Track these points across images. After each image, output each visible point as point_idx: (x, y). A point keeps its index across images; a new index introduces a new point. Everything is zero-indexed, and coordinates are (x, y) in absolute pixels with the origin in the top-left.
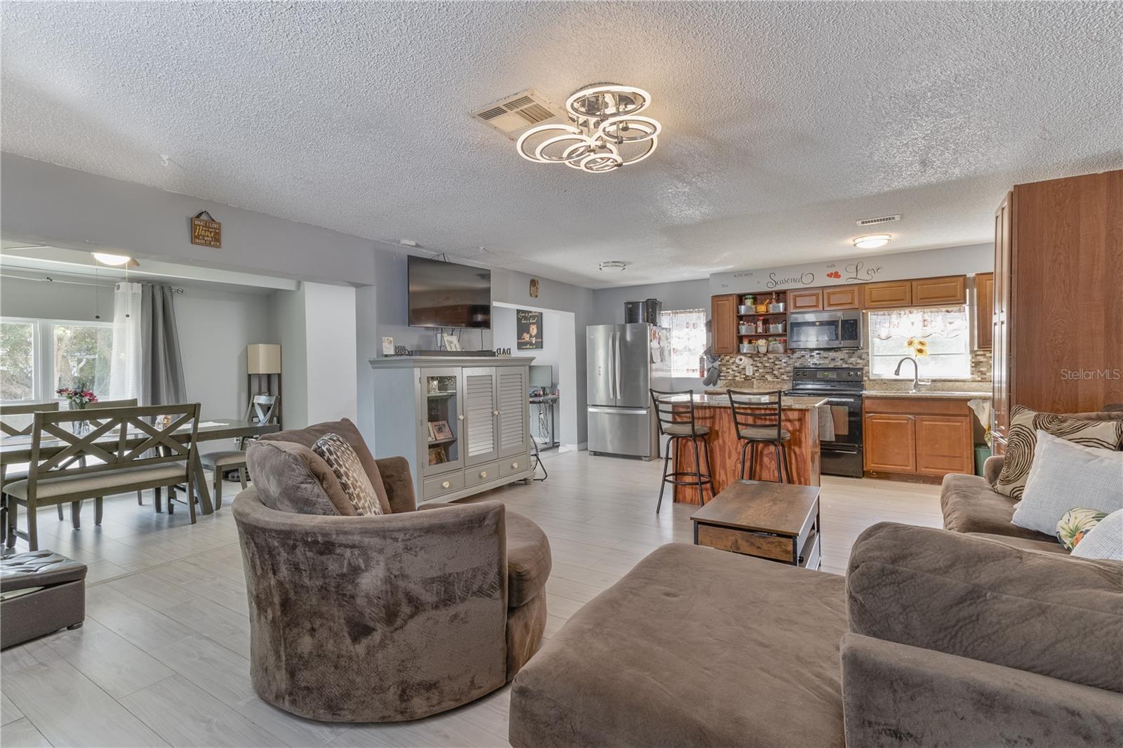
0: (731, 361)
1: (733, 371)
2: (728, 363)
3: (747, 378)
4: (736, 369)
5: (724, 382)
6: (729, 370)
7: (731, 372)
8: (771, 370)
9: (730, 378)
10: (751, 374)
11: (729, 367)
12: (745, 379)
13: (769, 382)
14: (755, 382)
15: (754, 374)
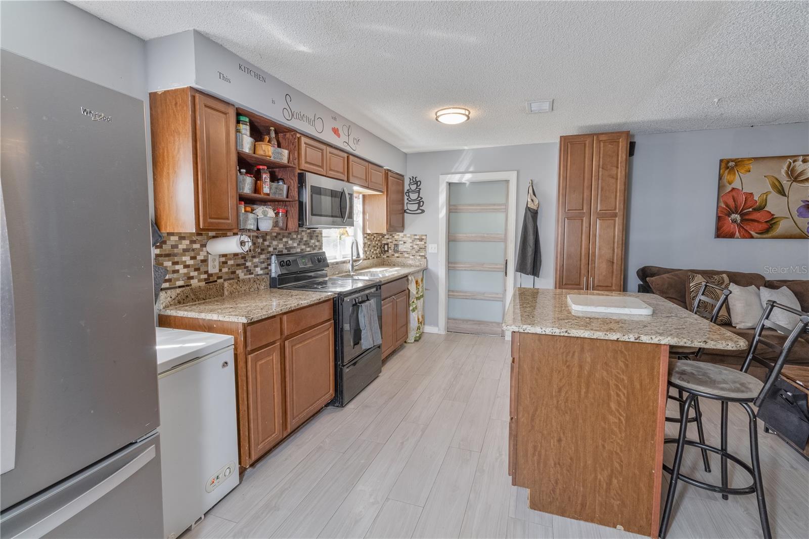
0: (181, 247)
1: (186, 266)
2: (176, 251)
3: (210, 280)
4: (191, 262)
5: (173, 293)
6: (177, 267)
7: (183, 271)
8: (242, 261)
9: (181, 283)
10: (216, 270)
11: (176, 259)
12: (207, 281)
13: (244, 281)
14: (226, 284)
15: (220, 270)
